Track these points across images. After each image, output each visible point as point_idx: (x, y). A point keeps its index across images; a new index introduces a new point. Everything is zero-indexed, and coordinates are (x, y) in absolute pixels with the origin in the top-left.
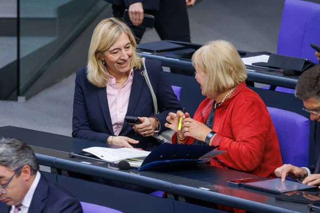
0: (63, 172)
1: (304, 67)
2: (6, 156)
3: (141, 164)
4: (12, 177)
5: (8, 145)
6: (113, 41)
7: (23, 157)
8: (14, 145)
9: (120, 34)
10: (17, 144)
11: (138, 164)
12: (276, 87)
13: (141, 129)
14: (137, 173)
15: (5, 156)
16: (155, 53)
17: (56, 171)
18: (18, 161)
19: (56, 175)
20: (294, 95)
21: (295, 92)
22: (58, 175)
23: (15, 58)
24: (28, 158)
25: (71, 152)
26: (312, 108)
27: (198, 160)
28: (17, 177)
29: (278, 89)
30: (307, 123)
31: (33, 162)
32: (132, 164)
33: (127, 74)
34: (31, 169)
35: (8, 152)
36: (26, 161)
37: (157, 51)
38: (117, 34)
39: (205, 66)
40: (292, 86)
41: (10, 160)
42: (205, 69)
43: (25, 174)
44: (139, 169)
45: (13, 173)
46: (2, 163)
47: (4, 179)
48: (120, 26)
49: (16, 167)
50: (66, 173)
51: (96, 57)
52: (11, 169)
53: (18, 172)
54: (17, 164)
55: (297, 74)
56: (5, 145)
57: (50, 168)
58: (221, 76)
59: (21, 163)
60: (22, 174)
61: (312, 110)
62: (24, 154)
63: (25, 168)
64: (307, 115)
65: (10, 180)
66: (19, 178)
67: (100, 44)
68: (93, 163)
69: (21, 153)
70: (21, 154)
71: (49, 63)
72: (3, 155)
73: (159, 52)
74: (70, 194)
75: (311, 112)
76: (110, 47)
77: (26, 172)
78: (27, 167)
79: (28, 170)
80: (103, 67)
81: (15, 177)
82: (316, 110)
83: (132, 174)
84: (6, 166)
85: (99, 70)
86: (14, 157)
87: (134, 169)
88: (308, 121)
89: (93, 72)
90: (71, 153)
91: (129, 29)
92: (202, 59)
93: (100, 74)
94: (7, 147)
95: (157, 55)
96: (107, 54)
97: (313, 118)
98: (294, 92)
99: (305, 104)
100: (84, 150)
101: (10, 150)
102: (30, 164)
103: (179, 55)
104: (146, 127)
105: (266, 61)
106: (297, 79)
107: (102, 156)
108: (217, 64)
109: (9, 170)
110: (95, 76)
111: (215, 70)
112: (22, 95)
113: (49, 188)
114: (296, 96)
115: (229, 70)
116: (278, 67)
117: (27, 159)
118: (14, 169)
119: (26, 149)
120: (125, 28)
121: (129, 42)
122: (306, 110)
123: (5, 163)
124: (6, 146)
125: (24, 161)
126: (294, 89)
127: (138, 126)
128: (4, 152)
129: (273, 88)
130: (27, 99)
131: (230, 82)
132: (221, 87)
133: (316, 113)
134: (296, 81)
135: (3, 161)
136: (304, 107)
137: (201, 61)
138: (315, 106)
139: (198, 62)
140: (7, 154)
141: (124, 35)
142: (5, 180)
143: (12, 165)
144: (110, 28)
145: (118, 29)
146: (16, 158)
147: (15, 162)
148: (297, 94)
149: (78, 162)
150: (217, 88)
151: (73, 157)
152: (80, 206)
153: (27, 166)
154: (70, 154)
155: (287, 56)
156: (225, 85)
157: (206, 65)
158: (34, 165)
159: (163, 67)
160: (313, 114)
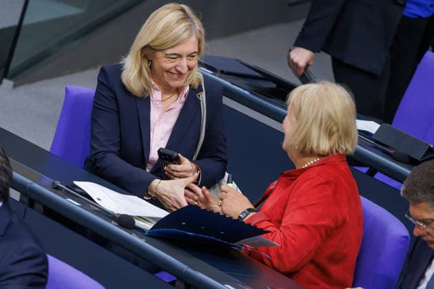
0: (37, 206)
1: (424, 156)
3: (151, 227)
6: (177, 42)
9: (190, 36)
11: (148, 226)
12: (376, 172)
13: (177, 171)
14: (142, 238)
16: (218, 74)
17: (26, 200)
19: (25, 206)
20: (400, 191)
21: (402, 188)
22: (28, 209)
23: (15, 22)
25: (57, 180)
26: (420, 218)
27: (235, 244)
29: (379, 176)
30: (404, 239)
32: (139, 223)
33: (178, 90)
37: (222, 72)
38: (186, 35)
39: (300, 109)
40: (400, 178)
42: (299, 113)
44: (146, 234)
48: (194, 23)
50: (41, 208)
51: (142, 53)
55: (412, 162)
57: (19, 194)
58: (315, 132)
61: (419, 220)
64: (410, 226)
67: (156, 39)
68: (84, 204)
71: (62, 43)
73: (224, 73)
74: (37, 241)
75: (418, 223)
76: (169, 48)
80: (146, 69)
82: (424, 222)
83: (134, 237)
85: (140, 72)
87: (140, 231)
88: (406, 237)
89: (131, 72)
90: (56, 182)
91: (203, 33)
92: (301, 99)
93: (140, 78)
95: (219, 77)
96: (160, 54)
97: (417, 232)
98: (400, 187)
99: (412, 209)
100: (76, 183)
103: (251, 86)
104: (185, 171)
105: (373, 132)
106: (411, 170)
107: (99, 199)
108: (317, 113)
110: (132, 77)
111: (310, 120)
112: (10, 78)
113: (10, 224)
114: (402, 194)
115: (330, 130)
116: (388, 144)
120: (198, 28)
121: (197, 51)
122: (411, 219)
126: (402, 183)
127: (173, 166)
129: (372, 173)
130: (15, 86)
131: (325, 145)
132: (308, 147)
133: (424, 226)
134: (408, 171)
136: (409, 214)
137: (298, 102)
138: (427, 216)
139: (295, 102)
141: (194, 39)
144: (178, 22)
145: (190, 28)
148: (405, 192)
149: (63, 197)
150: (302, 145)
151: (57, 188)
152: (46, 262)
154: (53, 183)
155: (405, 133)
156: (315, 146)
157: (304, 109)
159: (224, 97)
160: (419, 226)
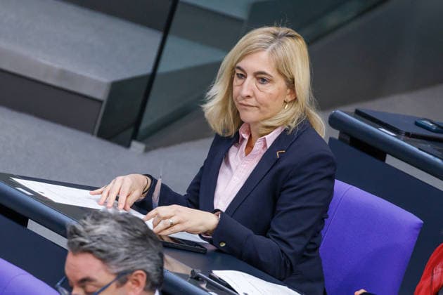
2: (110, 243)
4: (109, 284)
5: (119, 225)
7: (140, 255)
8: (129, 227)
10: (136, 227)
15: (106, 243)
16: (403, 137)
18: (127, 258)
24: (148, 258)
25: (197, 268)
28: (118, 287)
31: (154, 268)
34: (148, 280)
35: (115, 237)
36: (143, 263)
37: (408, 134)
41: (113, 252)
43: (134, 286)
45: (112, 278)
46: (98, 253)
47: (93, 283)
49: (121, 269)
52: (109, 270)
53: (122, 278)
54: (125, 263)
56: (113, 222)
59: (132, 263)
60: (129, 283)
62: (143, 248)
63: (136, 275)
65: (104, 288)
66: (121, 289)
69: (138, 246)
70: (137, 248)
72: (104, 239)
73: (410, 136)
77: (137, 282)
78: (141, 274)
79: (143, 280)
81: (113, 285)
84: (103, 260)
86: (122, 250)
90: (196, 271)
94: (116, 228)
101: (119, 234)
102: (148, 270)
109: (106, 271)
117: (145, 260)
118: (116, 271)
119: (149, 240)
123: (103, 255)
124: (115, 225)
125: (139, 261)
128: (109, 235)
130: (147, 150)
135: (100, 251)
140: (112, 240)
142: (96, 286)
143: (114, 262)
146: (126, 253)
147: (121, 257)
149: (205, 290)
153: (141, 272)
154: (193, 272)
158: (155, 273)
